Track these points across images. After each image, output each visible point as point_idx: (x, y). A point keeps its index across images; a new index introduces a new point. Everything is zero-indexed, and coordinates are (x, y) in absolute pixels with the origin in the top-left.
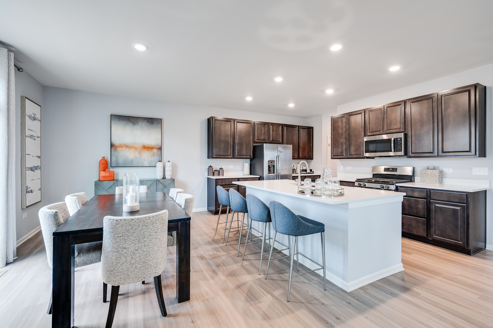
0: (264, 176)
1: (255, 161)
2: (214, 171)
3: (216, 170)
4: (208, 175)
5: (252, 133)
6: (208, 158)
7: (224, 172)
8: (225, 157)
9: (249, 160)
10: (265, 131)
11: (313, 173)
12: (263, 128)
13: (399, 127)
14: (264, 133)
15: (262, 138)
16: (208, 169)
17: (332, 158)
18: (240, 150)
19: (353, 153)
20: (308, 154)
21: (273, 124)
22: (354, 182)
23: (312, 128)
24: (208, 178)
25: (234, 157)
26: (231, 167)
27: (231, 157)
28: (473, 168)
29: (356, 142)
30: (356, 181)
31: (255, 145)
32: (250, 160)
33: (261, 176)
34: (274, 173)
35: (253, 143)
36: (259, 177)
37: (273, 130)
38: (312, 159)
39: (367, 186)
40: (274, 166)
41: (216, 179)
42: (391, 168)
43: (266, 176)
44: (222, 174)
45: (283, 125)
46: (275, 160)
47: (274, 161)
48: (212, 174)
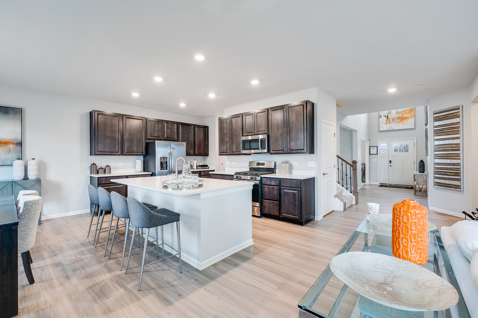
0: (156, 172)
1: (148, 157)
2: (98, 169)
3: (101, 168)
4: (91, 174)
5: (144, 129)
6: (90, 155)
7: (112, 170)
8: (112, 153)
9: (142, 157)
10: (158, 128)
11: (209, 168)
12: (157, 125)
13: (264, 130)
14: (158, 130)
15: (156, 135)
16: (91, 167)
17: (220, 155)
18: (130, 147)
19: (234, 150)
20: (204, 151)
21: (167, 122)
22: (233, 175)
23: (208, 127)
24: (90, 176)
25: (122, 154)
26: (120, 164)
27: (119, 154)
28: (308, 162)
29: (236, 141)
30: (235, 174)
31: (147, 141)
32: (144, 157)
33: (154, 173)
34: (167, 169)
35: (145, 140)
36: (151, 173)
37: (167, 128)
38: (208, 155)
39: (242, 178)
40: (167, 162)
41: (98, 178)
42: (261, 163)
43: (158, 172)
44: (109, 172)
45: (178, 124)
46: (168, 156)
47: (167, 158)
48: (95, 172)
